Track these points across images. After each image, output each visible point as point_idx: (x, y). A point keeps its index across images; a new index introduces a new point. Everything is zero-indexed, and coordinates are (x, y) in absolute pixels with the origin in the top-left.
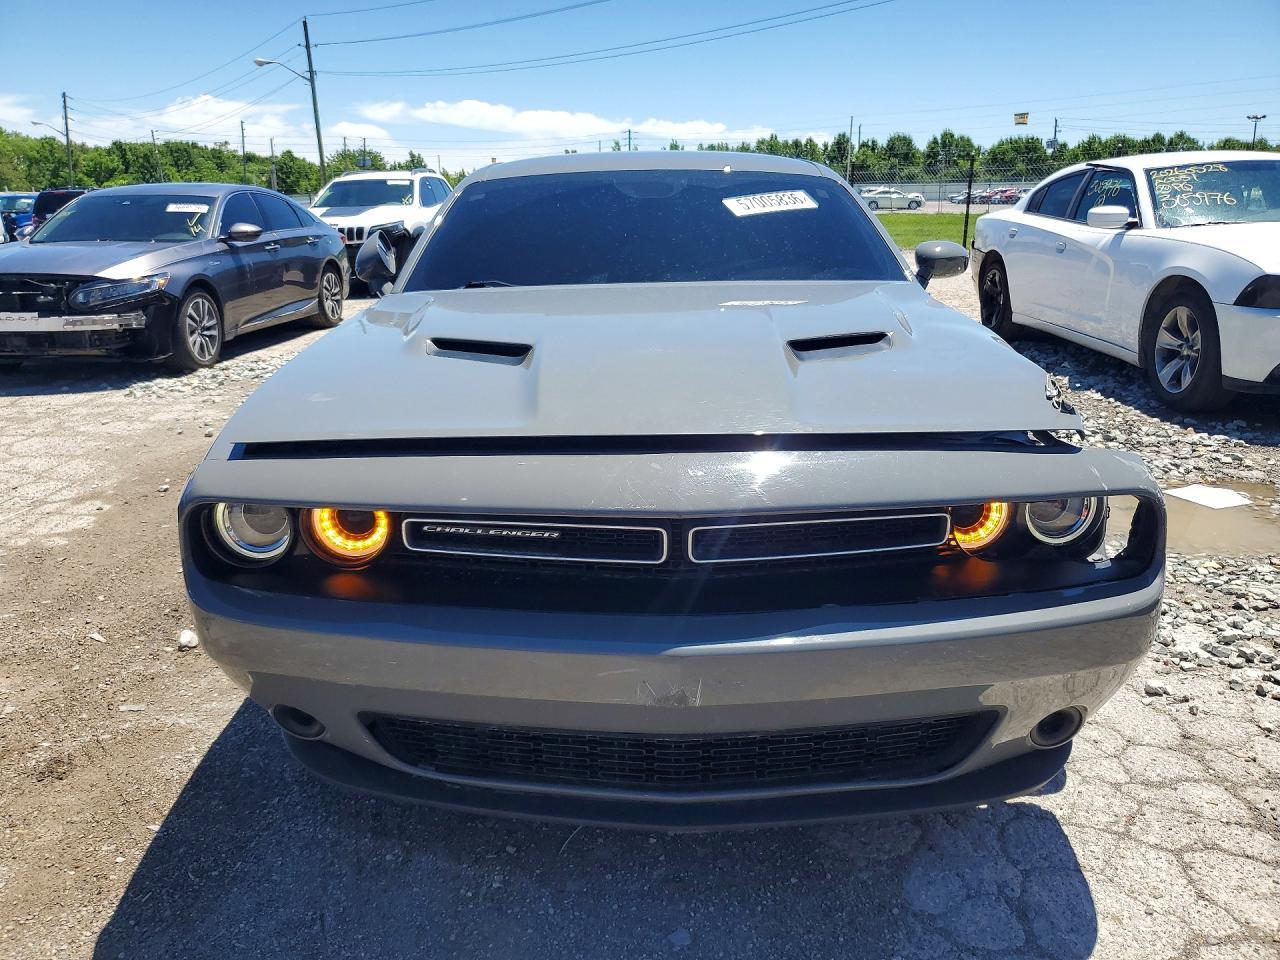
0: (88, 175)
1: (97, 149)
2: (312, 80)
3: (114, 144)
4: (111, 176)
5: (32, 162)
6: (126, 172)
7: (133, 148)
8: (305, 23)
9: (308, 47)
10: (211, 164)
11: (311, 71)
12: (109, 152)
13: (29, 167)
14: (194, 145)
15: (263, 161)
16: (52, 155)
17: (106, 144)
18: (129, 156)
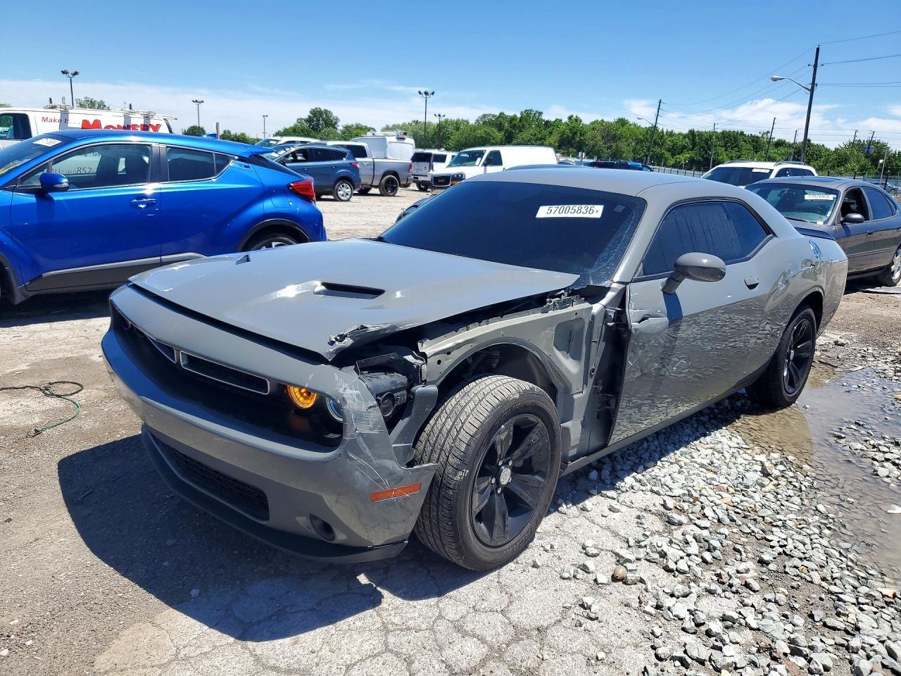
0: (668, 150)
1: (680, 134)
2: (812, 91)
3: (690, 131)
4: (682, 152)
5: (639, 141)
6: (692, 150)
7: (700, 134)
8: (818, 49)
9: (815, 66)
10: (749, 146)
11: (813, 84)
12: (685, 136)
13: (637, 144)
14: (742, 133)
15: (790, 146)
16: (652, 137)
17: (685, 131)
18: (697, 139)
